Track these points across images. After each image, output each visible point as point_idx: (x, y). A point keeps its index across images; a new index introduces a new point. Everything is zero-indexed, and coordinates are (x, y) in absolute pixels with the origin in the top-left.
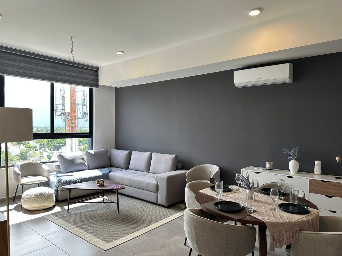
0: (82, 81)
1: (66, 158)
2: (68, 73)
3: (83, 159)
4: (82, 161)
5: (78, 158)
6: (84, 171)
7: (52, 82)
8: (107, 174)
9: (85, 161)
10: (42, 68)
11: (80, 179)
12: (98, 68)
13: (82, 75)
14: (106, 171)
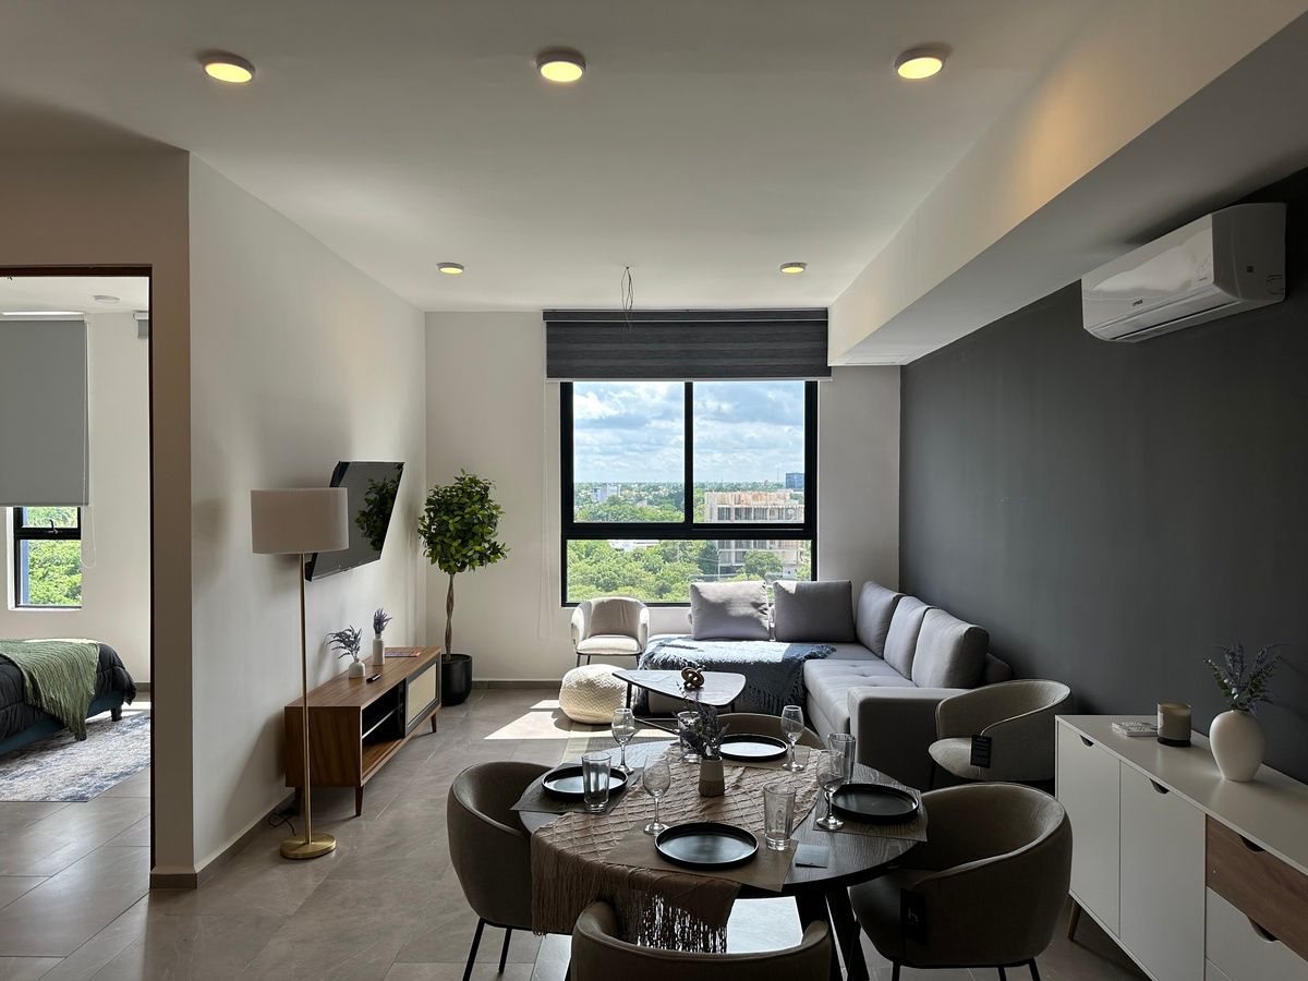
0: (774, 363)
1: (704, 596)
2: (729, 347)
3: (756, 605)
4: (752, 611)
5: (742, 601)
6: (750, 642)
7: (689, 380)
8: (801, 662)
9: (761, 612)
10: (655, 347)
11: (706, 663)
12: (825, 313)
13: (773, 346)
14: (802, 650)
